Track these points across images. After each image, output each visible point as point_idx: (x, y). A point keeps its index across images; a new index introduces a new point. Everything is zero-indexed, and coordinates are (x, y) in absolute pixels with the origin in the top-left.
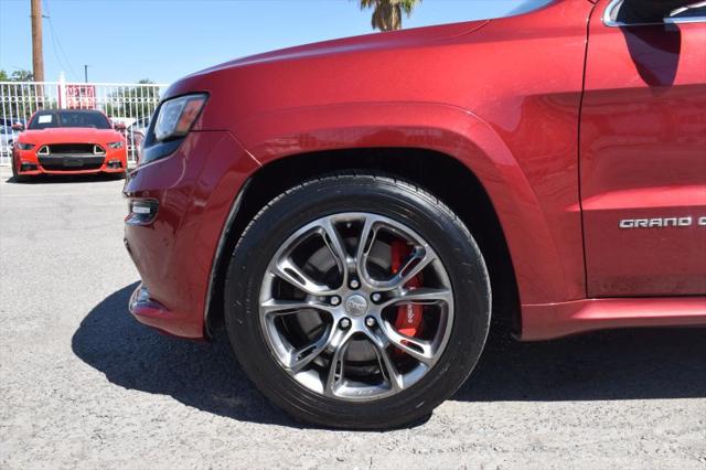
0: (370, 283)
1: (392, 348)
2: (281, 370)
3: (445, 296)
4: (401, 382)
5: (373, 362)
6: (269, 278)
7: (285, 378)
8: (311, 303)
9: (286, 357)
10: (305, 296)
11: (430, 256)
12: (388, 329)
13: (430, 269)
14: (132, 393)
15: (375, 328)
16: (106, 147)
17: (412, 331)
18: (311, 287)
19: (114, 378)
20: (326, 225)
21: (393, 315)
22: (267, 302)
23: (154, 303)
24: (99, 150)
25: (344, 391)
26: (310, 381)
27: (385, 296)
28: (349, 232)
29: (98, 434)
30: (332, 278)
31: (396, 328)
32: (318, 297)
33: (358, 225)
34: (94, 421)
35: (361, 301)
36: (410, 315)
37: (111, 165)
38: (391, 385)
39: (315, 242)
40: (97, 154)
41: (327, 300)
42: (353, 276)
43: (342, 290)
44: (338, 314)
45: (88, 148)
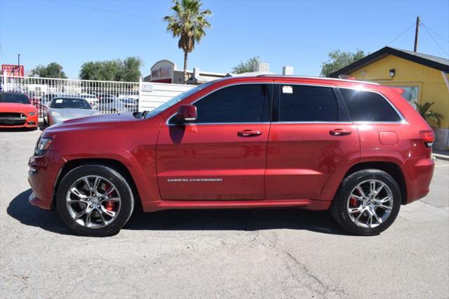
0: (99, 195)
1: (104, 213)
2: (72, 219)
3: (119, 199)
4: (106, 223)
5: (99, 218)
6: (69, 193)
7: (73, 221)
8: (81, 200)
9: (74, 215)
10: (79, 198)
11: (114, 188)
12: (103, 208)
13: (115, 191)
14: (29, 226)
15: (100, 208)
16: (27, 114)
17: (111, 209)
18: (81, 196)
19: (23, 222)
20: (85, 179)
21: (105, 204)
22: (69, 199)
23: (37, 199)
24: (23, 116)
25: (90, 225)
26: (81, 222)
27: (103, 198)
28: (92, 180)
29: (17, 237)
30: (87, 193)
31: (106, 207)
32: (83, 199)
33: (94, 179)
34: (16, 234)
35: (96, 200)
36: (110, 204)
37: (30, 124)
38: (104, 224)
39: (83, 183)
40: (22, 118)
41: (86, 199)
42: (93, 193)
43: (90, 197)
44: (89, 203)
45: (18, 115)
